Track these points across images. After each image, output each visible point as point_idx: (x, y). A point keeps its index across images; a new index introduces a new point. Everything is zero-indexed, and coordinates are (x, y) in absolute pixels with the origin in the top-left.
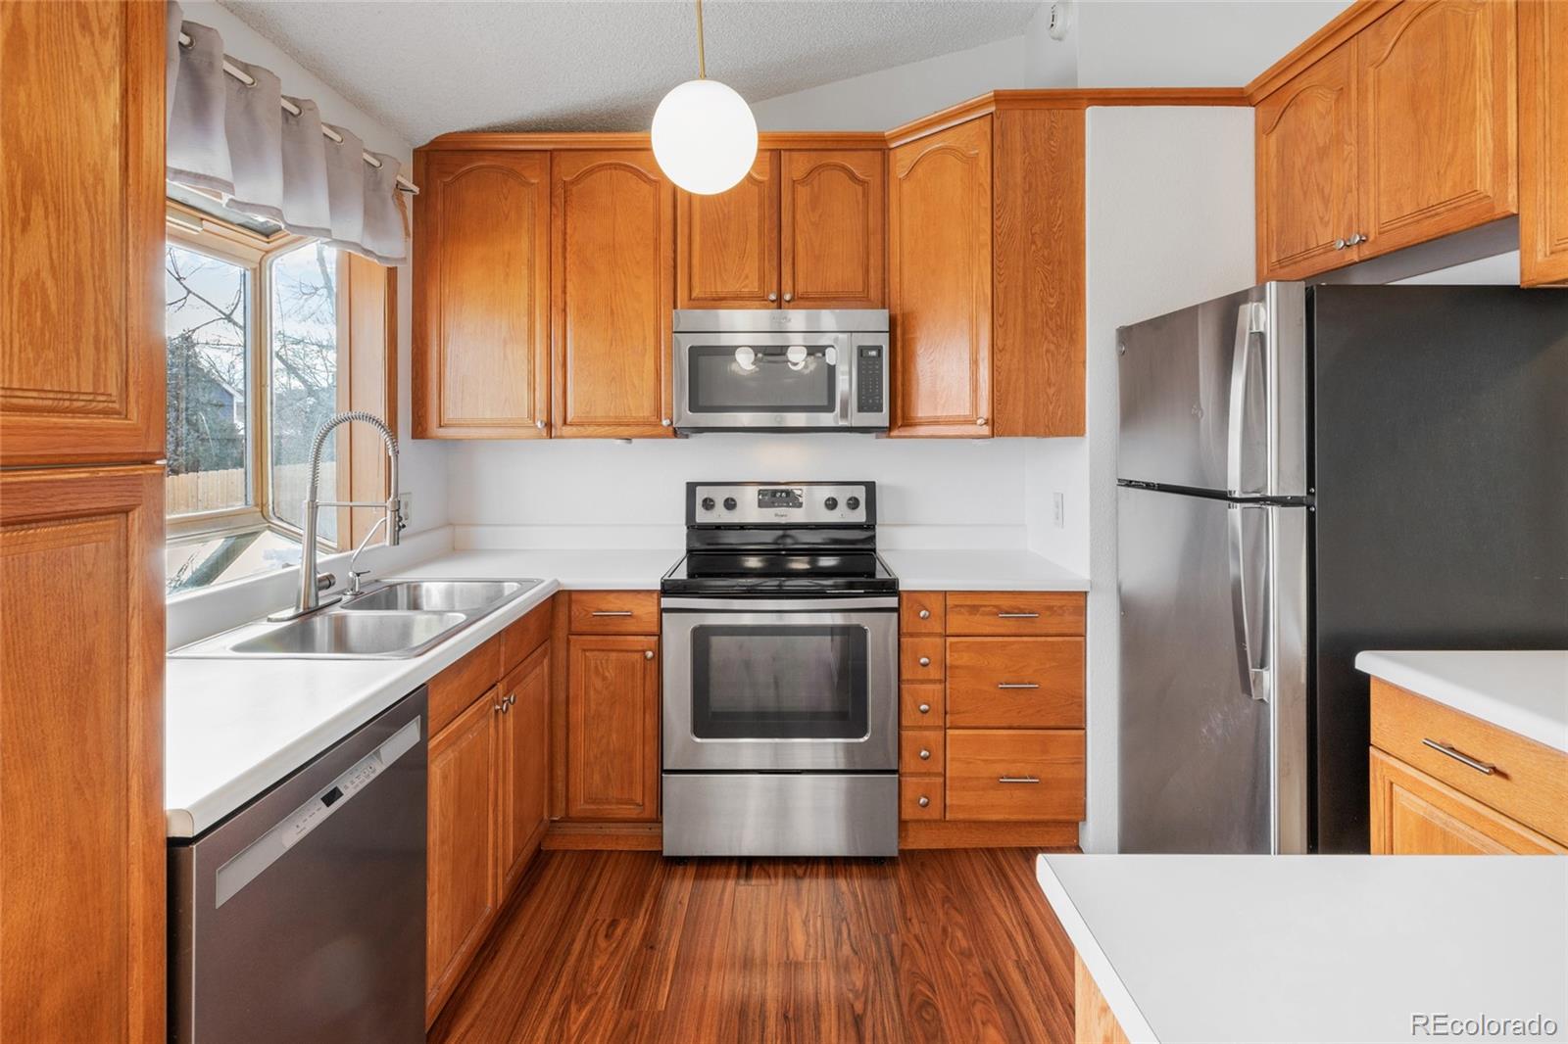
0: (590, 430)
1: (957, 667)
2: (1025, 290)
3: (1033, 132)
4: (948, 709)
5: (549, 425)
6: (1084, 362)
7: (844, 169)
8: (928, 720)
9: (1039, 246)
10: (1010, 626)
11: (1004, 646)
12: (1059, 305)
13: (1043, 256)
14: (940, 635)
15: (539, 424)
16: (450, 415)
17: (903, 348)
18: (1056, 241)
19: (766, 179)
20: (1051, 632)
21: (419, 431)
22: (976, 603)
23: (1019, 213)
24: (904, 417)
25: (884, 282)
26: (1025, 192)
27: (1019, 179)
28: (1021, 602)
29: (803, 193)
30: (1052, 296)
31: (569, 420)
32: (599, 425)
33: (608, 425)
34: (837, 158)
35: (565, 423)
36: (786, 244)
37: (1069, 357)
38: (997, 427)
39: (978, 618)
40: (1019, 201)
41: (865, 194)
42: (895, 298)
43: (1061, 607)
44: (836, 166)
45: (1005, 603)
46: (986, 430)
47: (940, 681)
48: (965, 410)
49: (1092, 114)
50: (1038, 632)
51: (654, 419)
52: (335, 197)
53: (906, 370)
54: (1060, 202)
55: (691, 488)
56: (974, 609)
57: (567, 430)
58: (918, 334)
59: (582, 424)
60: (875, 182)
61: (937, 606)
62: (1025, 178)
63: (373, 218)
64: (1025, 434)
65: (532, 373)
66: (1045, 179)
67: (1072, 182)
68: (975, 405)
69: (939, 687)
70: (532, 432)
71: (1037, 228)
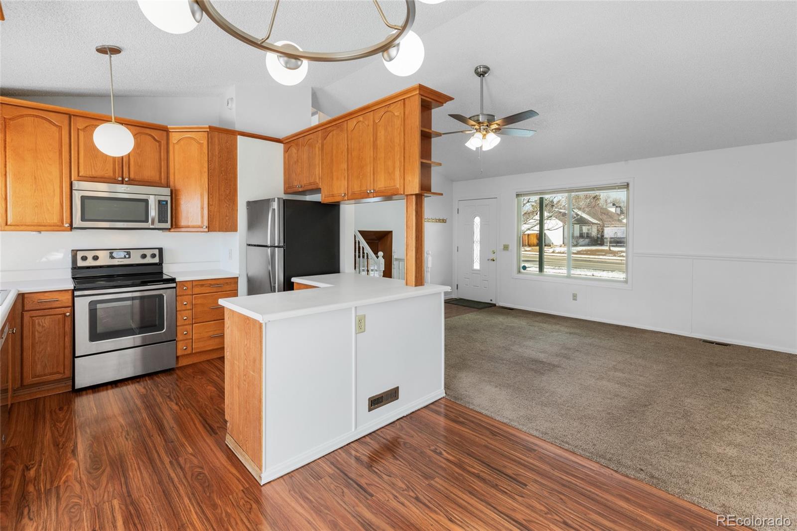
1: (197, 304)
2: (219, 187)
3: (221, 139)
4: (194, 317)
6: (237, 210)
7: (151, 135)
8: (186, 322)
9: (223, 174)
10: (215, 290)
11: (212, 296)
12: (230, 193)
13: (225, 177)
14: (191, 295)
17: (175, 201)
18: (228, 174)
20: (227, 290)
22: (204, 283)
23: (217, 164)
24: (176, 224)
25: (168, 177)
26: (219, 158)
28: (218, 282)
30: (227, 190)
31: (9, 223)
32: (28, 226)
33: (33, 226)
34: (148, 131)
35: (6, 224)
36: (125, 159)
37: (233, 209)
38: (210, 228)
39: (203, 288)
41: (160, 146)
42: (172, 183)
43: (230, 282)
44: (147, 134)
45: (213, 283)
46: (206, 230)
47: (191, 309)
48: (199, 223)
49: (240, 138)
50: (223, 290)
53: (176, 209)
54: (230, 162)
55: (75, 252)
56: (202, 285)
58: (181, 197)
59: (16, 225)
60: (164, 142)
61: (190, 286)
64: (219, 231)
66: (225, 154)
67: (234, 157)
68: (202, 222)
69: (190, 311)
71: (223, 169)
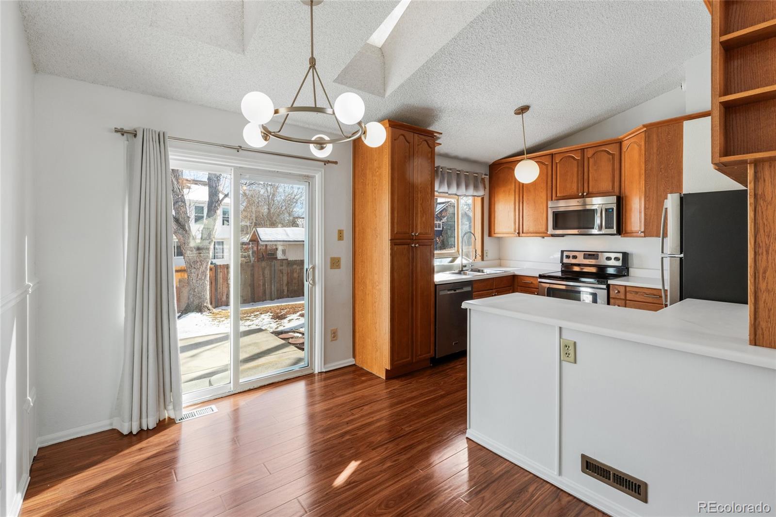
0: (529, 235)
2: (657, 187)
3: (661, 134)
5: (519, 233)
7: (606, 151)
9: (663, 172)
10: (650, 300)
13: (665, 175)
14: (624, 299)
15: (516, 233)
16: (496, 231)
17: (625, 207)
18: (670, 170)
19: (579, 158)
21: (490, 235)
22: (638, 291)
23: (655, 163)
24: (625, 231)
25: (620, 185)
26: (658, 155)
27: (655, 151)
29: (591, 160)
30: (668, 189)
31: (524, 232)
32: (531, 233)
33: (534, 233)
34: (603, 148)
35: (523, 233)
36: (586, 177)
38: (646, 233)
39: (637, 296)
40: (655, 158)
41: (613, 158)
42: (623, 191)
44: (603, 151)
46: (643, 235)
48: (640, 229)
49: (686, 124)
51: (546, 232)
52: (467, 187)
53: (625, 215)
54: (672, 156)
55: (562, 252)
56: (636, 293)
57: (523, 235)
58: (628, 203)
59: (527, 233)
61: (623, 290)
62: (657, 150)
63: (476, 187)
65: (515, 219)
66: (666, 149)
67: (677, 148)
70: (515, 235)
71: (662, 166)
